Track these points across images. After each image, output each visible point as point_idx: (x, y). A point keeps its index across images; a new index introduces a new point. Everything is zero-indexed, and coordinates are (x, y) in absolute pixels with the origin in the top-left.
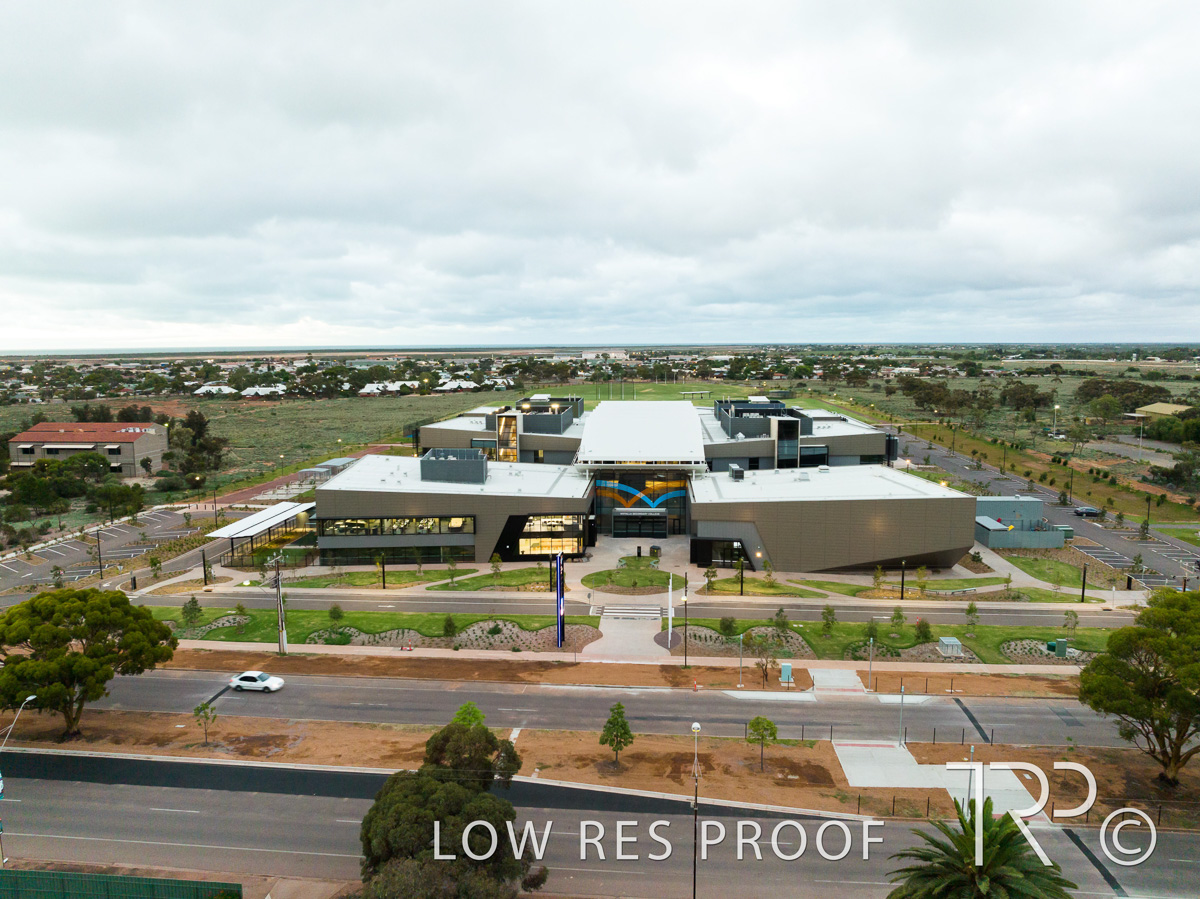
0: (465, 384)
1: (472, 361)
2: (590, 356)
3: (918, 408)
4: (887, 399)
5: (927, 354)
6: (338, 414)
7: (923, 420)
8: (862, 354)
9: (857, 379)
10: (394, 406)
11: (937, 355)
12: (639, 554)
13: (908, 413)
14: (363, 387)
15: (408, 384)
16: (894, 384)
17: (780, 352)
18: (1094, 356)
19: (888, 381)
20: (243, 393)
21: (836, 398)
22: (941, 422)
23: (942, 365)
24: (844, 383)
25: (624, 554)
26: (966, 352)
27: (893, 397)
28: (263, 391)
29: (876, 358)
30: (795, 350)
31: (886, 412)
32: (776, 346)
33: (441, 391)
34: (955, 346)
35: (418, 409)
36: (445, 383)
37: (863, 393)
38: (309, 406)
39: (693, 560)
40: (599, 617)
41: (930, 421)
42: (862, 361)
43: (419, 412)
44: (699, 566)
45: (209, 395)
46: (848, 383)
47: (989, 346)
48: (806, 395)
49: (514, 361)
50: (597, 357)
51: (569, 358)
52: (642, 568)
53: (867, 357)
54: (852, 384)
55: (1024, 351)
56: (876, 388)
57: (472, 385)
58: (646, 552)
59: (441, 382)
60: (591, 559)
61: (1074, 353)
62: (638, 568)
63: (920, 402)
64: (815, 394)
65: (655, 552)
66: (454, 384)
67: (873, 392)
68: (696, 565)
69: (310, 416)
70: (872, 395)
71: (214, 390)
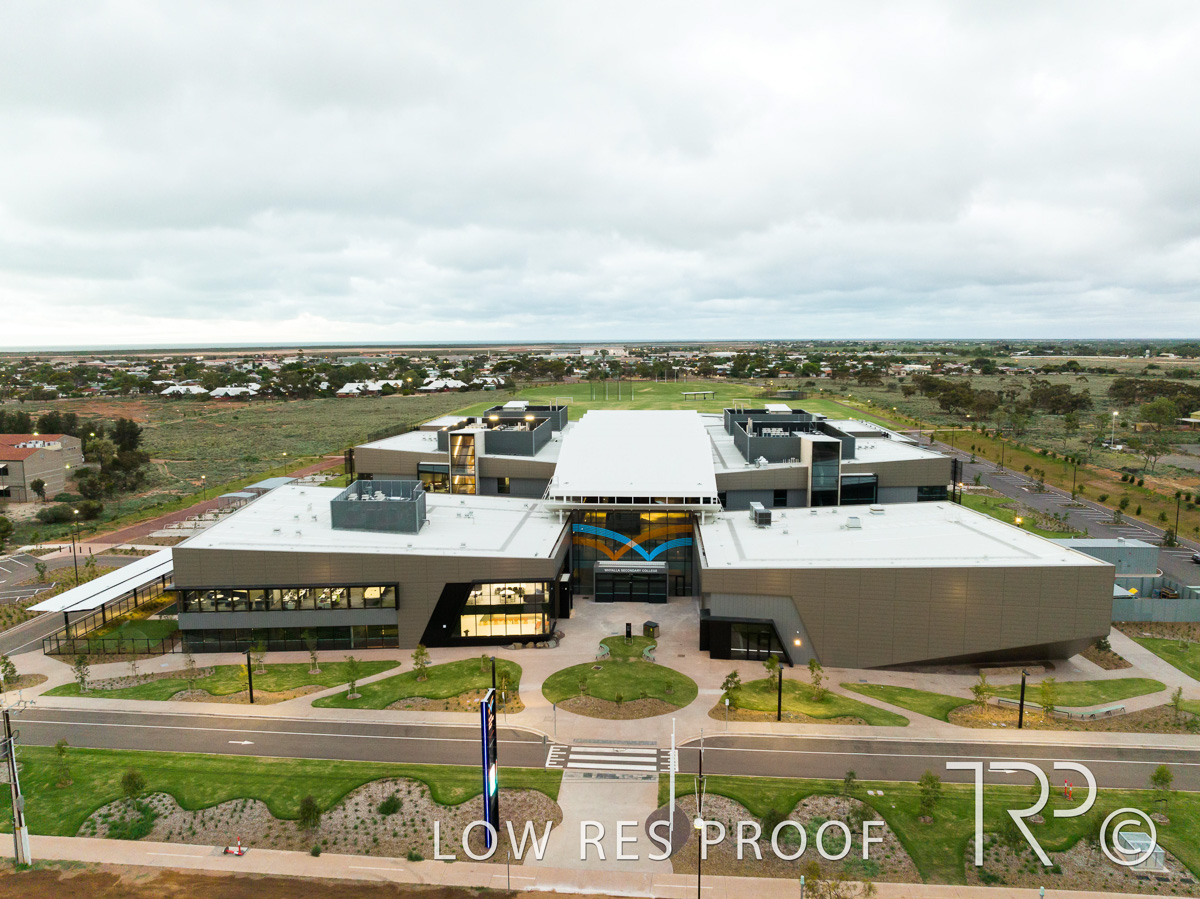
0: (452, 383)
1: (465, 357)
2: (587, 353)
3: (942, 411)
4: (906, 400)
5: (933, 350)
6: (305, 417)
7: (953, 425)
8: (866, 350)
9: (868, 377)
10: (372, 408)
11: (944, 351)
12: (629, 633)
13: (933, 417)
14: (342, 387)
15: (392, 383)
16: (909, 383)
17: (783, 349)
18: (1105, 353)
19: (901, 380)
20: (212, 394)
21: (850, 399)
22: (974, 428)
23: (954, 363)
24: (855, 381)
25: (607, 632)
26: (972, 348)
27: (912, 398)
28: (233, 391)
29: (881, 354)
30: (798, 346)
31: (909, 416)
32: (777, 342)
33: (426, 391)
34: (959, 342)
35: (396, 412)
36: (431, 382)
37: (878, 393)
38: (279, 408)
39: (703, 647)
40: (560, 773)
41: (961, 427)
42: (869, 358)
43: (396, 416)
44: (713, 656)
45: (177, 396)
46: (860, 382)
47: (992, 343)
48: (816, 395)
49: (510, 358)
50: (596, 353)
51: (567, 355)
52: (632, 659)
53: (872, 354)
54: (864, 383)
55: (1031, 348)
56: (892, 387)
57: (459, 384)
58: (637, 631)
59: (426, 380)
60: (562, 641)
61: (1083, 349)
62: (626, 658)
63: (945, 404)
64: (826, 395)
65: (650, 629)
66: (440, 384)
67: (888, 392)
68: (708, 653)
69: (275, 421)
70: (887, 394)
71: (182, 390)
